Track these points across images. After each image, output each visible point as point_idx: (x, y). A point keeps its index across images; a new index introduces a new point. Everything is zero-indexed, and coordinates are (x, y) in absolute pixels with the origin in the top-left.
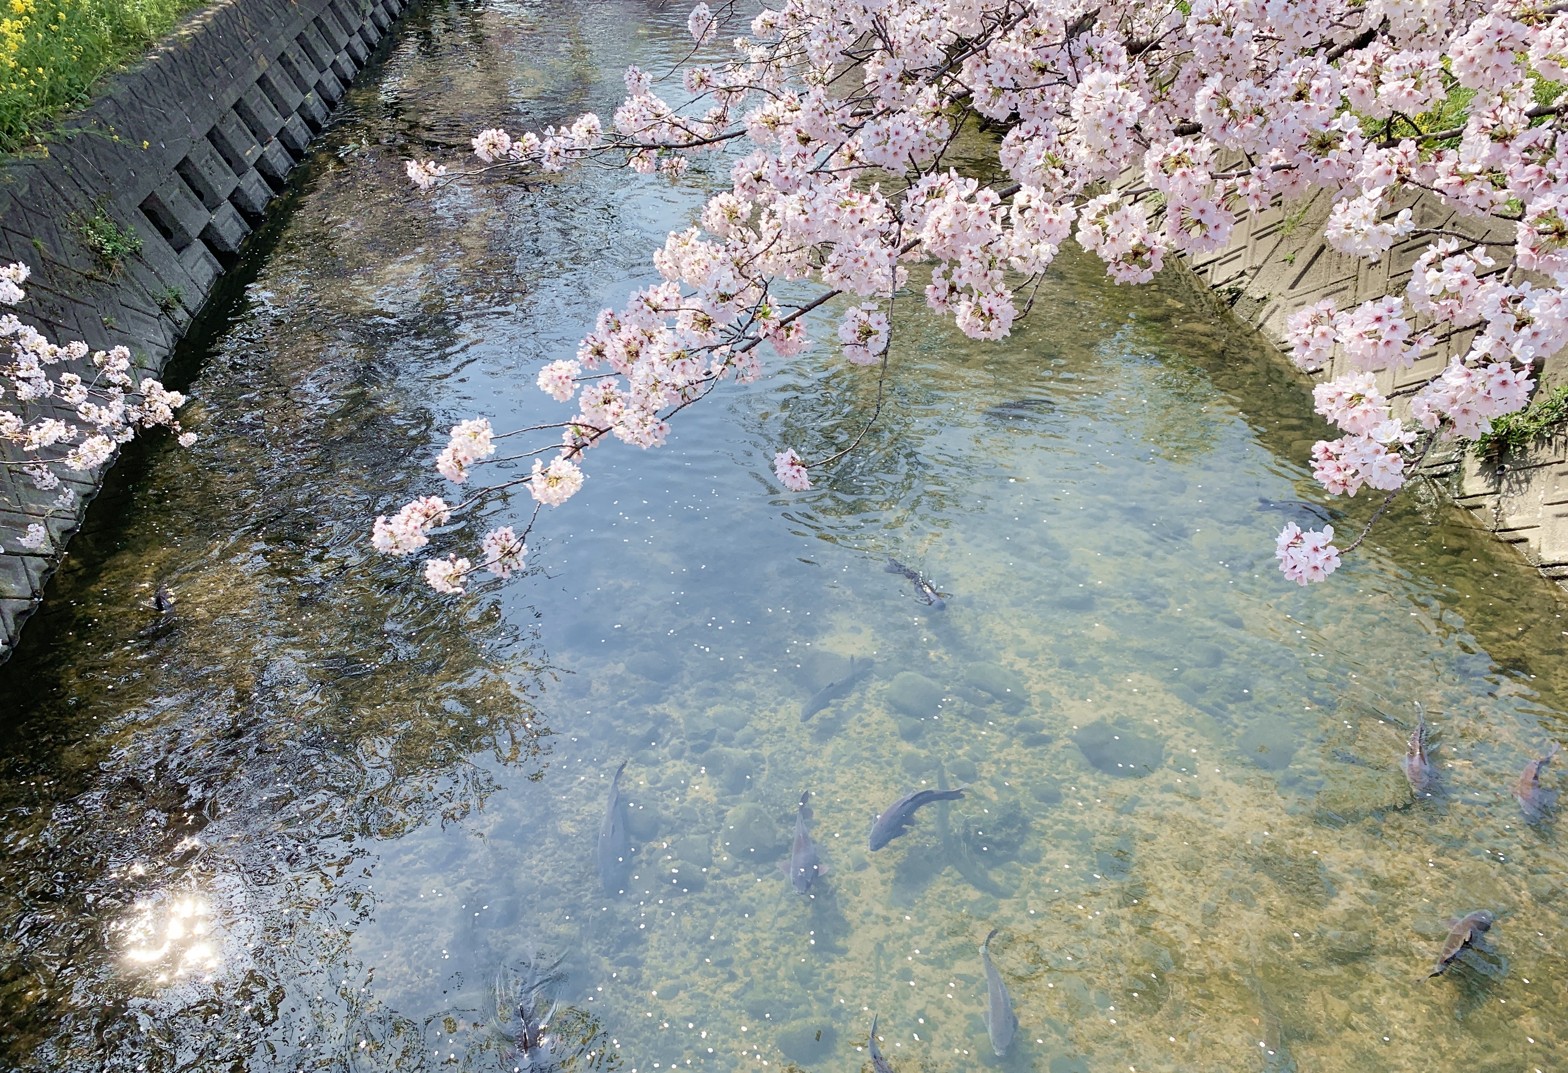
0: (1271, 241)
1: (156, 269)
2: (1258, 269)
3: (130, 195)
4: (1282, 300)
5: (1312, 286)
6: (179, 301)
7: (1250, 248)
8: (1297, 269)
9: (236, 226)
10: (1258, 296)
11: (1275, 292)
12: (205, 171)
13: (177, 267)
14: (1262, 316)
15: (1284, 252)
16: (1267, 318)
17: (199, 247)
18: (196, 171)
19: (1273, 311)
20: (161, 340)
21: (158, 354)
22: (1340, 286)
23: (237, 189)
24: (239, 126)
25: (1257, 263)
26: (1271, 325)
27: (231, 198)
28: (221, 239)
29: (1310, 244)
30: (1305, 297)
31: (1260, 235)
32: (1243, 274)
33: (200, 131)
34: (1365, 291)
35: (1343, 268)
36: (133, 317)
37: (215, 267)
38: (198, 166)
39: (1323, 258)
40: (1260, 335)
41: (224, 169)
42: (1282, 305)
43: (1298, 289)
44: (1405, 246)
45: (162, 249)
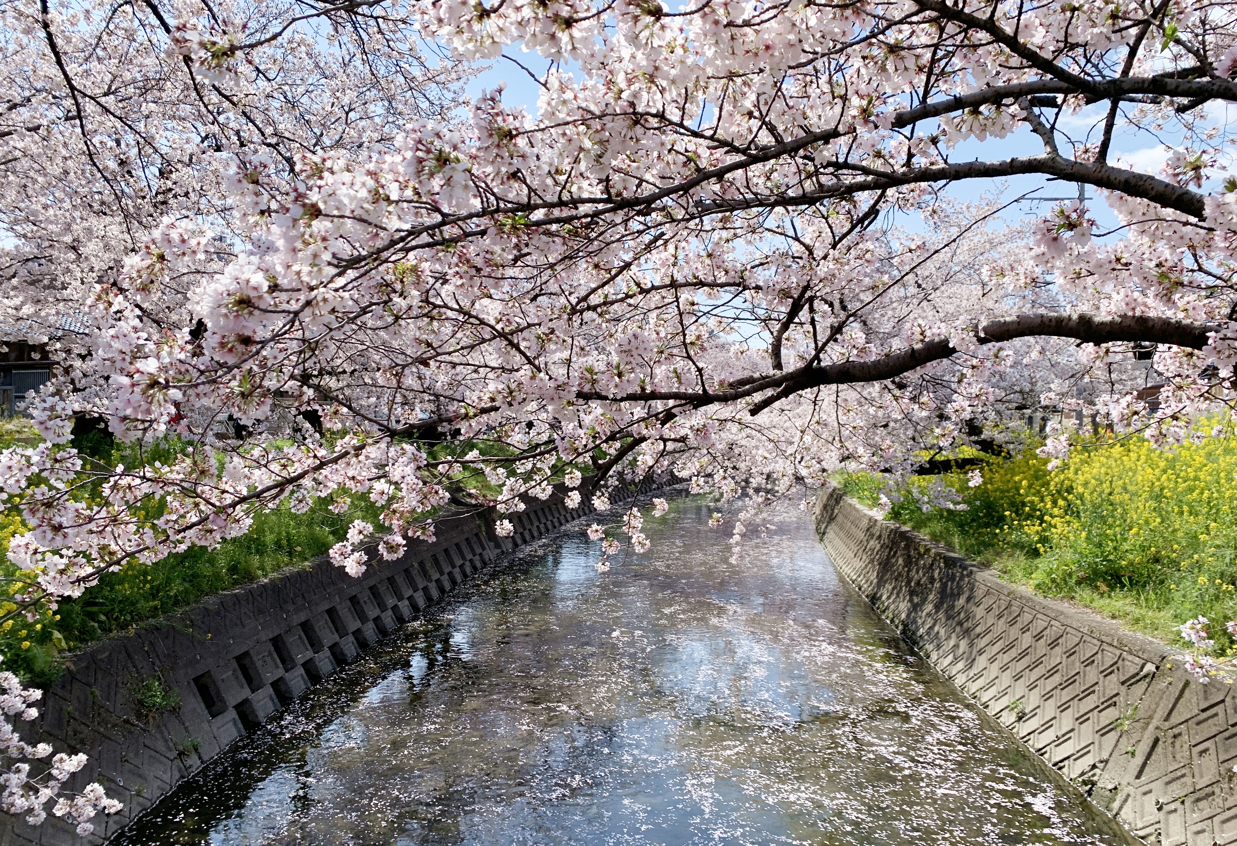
0: (1112, 737)
1: (187, 724)
2: (1106, 762)
3: (189, 671)
4: (1131, 790)
5: (1154, 775)
6: (196, 750)
7: (1097, 743)
8: (1139, 760)
9: (270, 704)
10: (1110, 786)
11: (1124, 783)
12: (259, 664)
13: (206, 726)
14: (1116, 805)
15: (1125, 745)
16: (1121, 808)
17: (232, 714)
18: (253, 663)
19: (1126, 800)
20: (166, 777)
21: (159, 787)
22: (1179, 773)
23: (281, 679)
24: (300, 637)
25: (1105, 756)
26: (1127, 814)
27: (274, 685)
28: (253, 712)
29: (1146, 737)
30: (1151, 786)
31: (1103, 732)
32: (1094, 767)
33: (266, 635)
34: (1202, 777)
35: (1178, 757)
36: (151, 756)
37: (239, 731)
38: (255, 658)
39: (1159, 749)
40: (1117, 824)
41: (276, 664)
42: (1132, 794)
43: (1143, 778)
44: (1227, 734)
45: (199, 710)
